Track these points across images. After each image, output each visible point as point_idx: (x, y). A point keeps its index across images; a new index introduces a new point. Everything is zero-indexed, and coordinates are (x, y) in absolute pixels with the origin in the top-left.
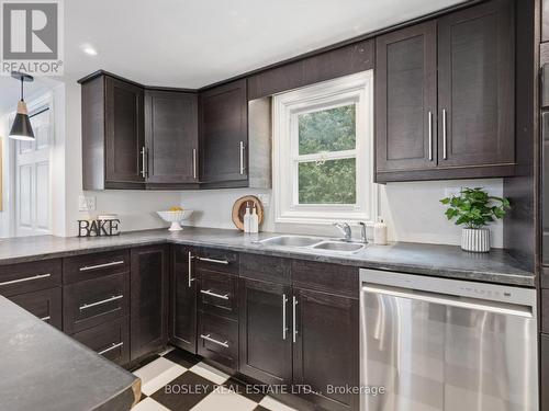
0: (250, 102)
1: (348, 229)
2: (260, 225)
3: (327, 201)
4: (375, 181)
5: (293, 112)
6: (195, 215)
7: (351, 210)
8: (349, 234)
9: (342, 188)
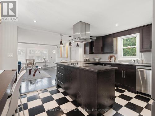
0: (114, 38)
1: (134, 61)
2: (115, 60)
3: (128, 56)
4: (140, 52)
5: (122, 39)
6: (100, 59)
7: (135, 57)
8: (135, 62)
9: (133, 52)
